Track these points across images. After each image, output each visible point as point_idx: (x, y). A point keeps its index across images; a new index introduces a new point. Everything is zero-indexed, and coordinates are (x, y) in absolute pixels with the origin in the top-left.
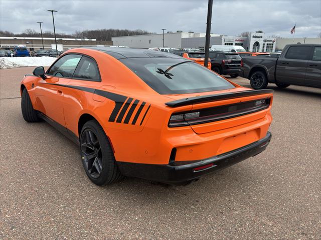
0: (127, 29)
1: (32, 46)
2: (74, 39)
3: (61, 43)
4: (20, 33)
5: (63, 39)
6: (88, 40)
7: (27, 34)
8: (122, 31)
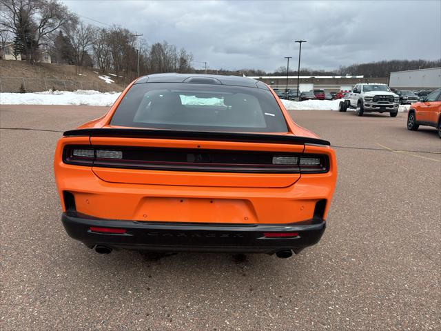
0: (422, 59)
1: (277, 87)
2: (331, 77)
3: (312, 83)
4: (273, 72)
5: (316, 77)
6: (350, 77)
7: (280, 72)
8: (413, 62)
